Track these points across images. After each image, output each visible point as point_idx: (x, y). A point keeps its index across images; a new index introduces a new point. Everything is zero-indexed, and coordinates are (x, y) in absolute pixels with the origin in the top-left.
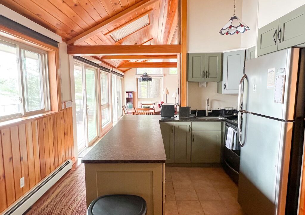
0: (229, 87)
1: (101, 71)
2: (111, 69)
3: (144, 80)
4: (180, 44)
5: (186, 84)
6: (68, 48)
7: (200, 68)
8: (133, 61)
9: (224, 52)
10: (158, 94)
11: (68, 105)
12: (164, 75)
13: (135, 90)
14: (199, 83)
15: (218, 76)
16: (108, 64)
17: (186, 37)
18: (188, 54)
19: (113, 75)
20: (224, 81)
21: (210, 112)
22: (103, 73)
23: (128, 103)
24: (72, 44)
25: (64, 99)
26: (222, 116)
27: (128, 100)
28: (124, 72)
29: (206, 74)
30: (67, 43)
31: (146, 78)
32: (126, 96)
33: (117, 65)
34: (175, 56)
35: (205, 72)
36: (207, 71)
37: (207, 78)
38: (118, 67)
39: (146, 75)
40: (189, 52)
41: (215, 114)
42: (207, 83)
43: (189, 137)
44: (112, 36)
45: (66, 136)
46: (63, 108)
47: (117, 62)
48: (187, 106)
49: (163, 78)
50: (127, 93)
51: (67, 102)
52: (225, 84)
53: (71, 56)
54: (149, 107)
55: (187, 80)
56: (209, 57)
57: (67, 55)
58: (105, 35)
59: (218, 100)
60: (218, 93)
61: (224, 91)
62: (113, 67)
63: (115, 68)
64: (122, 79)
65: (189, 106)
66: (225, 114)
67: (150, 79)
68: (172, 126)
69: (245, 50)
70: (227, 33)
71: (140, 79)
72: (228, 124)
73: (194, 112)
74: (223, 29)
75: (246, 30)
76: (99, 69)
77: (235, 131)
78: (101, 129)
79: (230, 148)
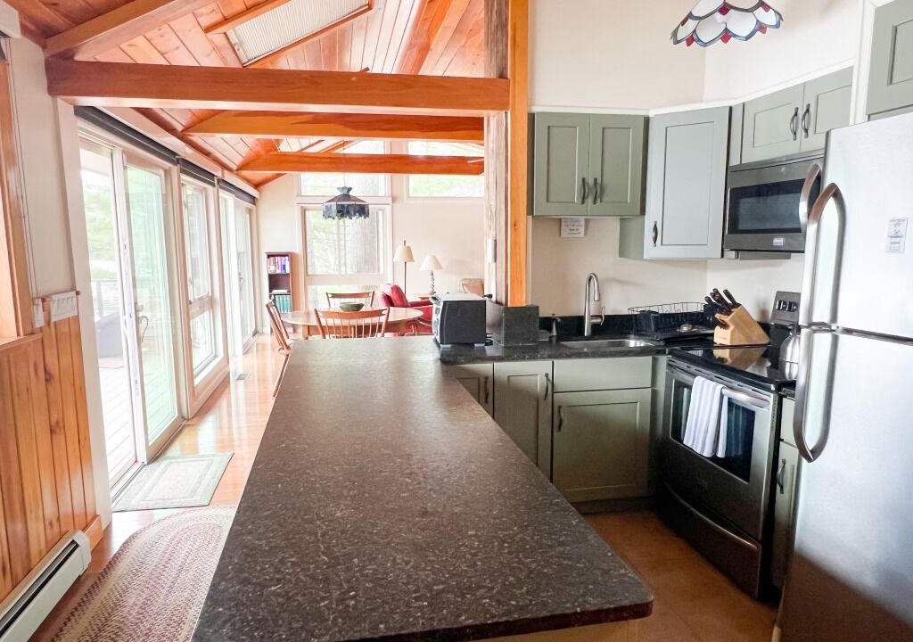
0: (668, 234)
1: (184, 177)
2: (218, 173)
3: (343, 212)
4: (502, 76)
5: (526, 222)
6: (49, 67)
7: (574, 166)
9: (651, 114)
11: (61, 310)
12: (394, 200)
13: (296, 248)
14: (560, 220)
15: (631, 194)
16: (207, 154)
17: (525, 53)
18: (532, 117)
19: (224, 194)
20: (652, 214)
21: (599, 320)
22: (191, 185)
23: (275, 291)
24: (68, 56)
25: (40, 285)
26: (640, 334)
27: (275, 281)
28: (257, 186)
29: (593, 191)
30: (44, 47)
31: (348, 207)
32: (267, 268)
33: (235, 160)
34: (473, 128)
35: (591, 182)
36: (595, 180)
37: (595, 202)
38: (242, 167)
39: (346, 196)
40: (535, 109)
41: (615, 328)
42: (587, 221)
43: (545, 413)
44: (234, 40)
45: (59, 439)
46: (40, 321)
47: (231, 146)
48: (530, 304)
49: (388, 209)
50: (269, 256)
51: (55, 297)
52: (655, 229)
53: (64, 106)
54: (360, 306)
55: (530, 211)
56: (606, 126)
57: (47, 99)
58: (208, 30)
59: (621, 282)
60: (622, 253)
61: (650, 251)
62: (224, 167)
63: (230, 170)
64: (250, 211)
65: (535, 304)
66: (657, 329)
67: (362, 210)
68: (487, 378)
69: (731, 108)
70: (690, 41)
71: (328, 209)
72: (684, 365)
73: (547, 323)
74: (690, 16)
75: (761, 28)
76: (175, 169)
77: (725, 391)
78: (193, 388)
79: (707, 453)
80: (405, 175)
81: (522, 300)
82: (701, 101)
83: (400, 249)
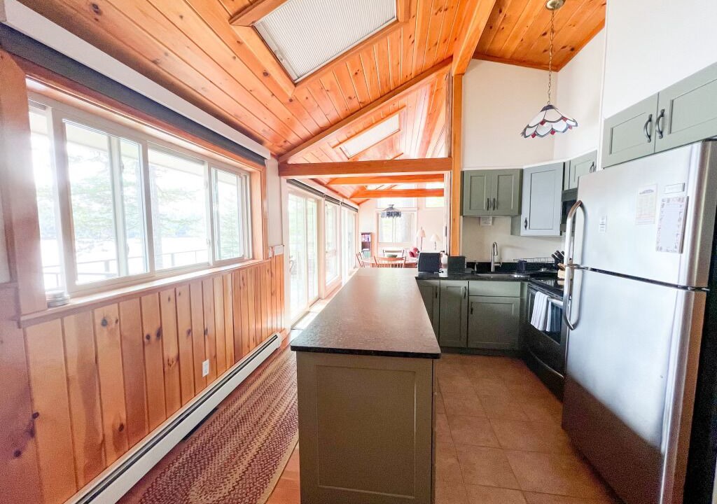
0: (533, 224)
1: (326, 202)
2: (341, 200)
3: (389, 214)
4: (450, 156)
5: (460, 219)
6: (279, 167)
7: (484, 194)
8: (372, 187)
9: (524, 168)
10: (408, 237)
11: (278, 252)
12: (418, 209)
13: (374, 231)
14: (480, 218)
15: (513, 205)
16: (337, 192)
17: (459, 145)
18: (463, 173)
19: (343, 208)
20: (525, 215)
21: (498, 265)
22: (330, 205)
23: (364, 249)
24: (286, 163)
25: (271, 242)
26: (519, 272)
27: (364, 245)
28: (359, 204)
29: (493, 205)
30: (278, 160)
31: (393, 213)
32: (361, 239)
33: (349, 194)
34: (441, 177)
35: (492, 200)
36: (494, 199)
37: (494, 209)
38: (352, 197)
39: (392, 208)
40: (464, 169)
41: (507, 269)
42: (493, 218)
43: (464, 305)
44: (344, 149)
45: (274, 297)
46: (270, 255)
47: (348, 189)
48: (461, 255)
49: (415, 213)
50: (362, 234)
51: (276, 247)
52: (526, 221)
53: (284, 179)
54: (395, 256)
55: (462, 213)
56: (500, 175)
57: (278, 177)
58: (333, 147)
59: (512, 247)
60: (512, 234)
61: (524, 232)
62: (344, 197)
63: (346, 198)
64: (355, 215)
65: (464, 255)
66: (526, 270)
67: (398, 214)
68: (436, 287)
69: (564, 163)
70: (534, 135)
71: (383, 214)
72: (534, 286)
73: (471, 265)
74: (528, 127)
75: (570, 127)
76: (323, 199)
77: (549, 299)
78: (325, 287)
79: (540, 328)
80: (423, 198)
81: (457, 254)
82: (552, 160)
83: (419, 230)
